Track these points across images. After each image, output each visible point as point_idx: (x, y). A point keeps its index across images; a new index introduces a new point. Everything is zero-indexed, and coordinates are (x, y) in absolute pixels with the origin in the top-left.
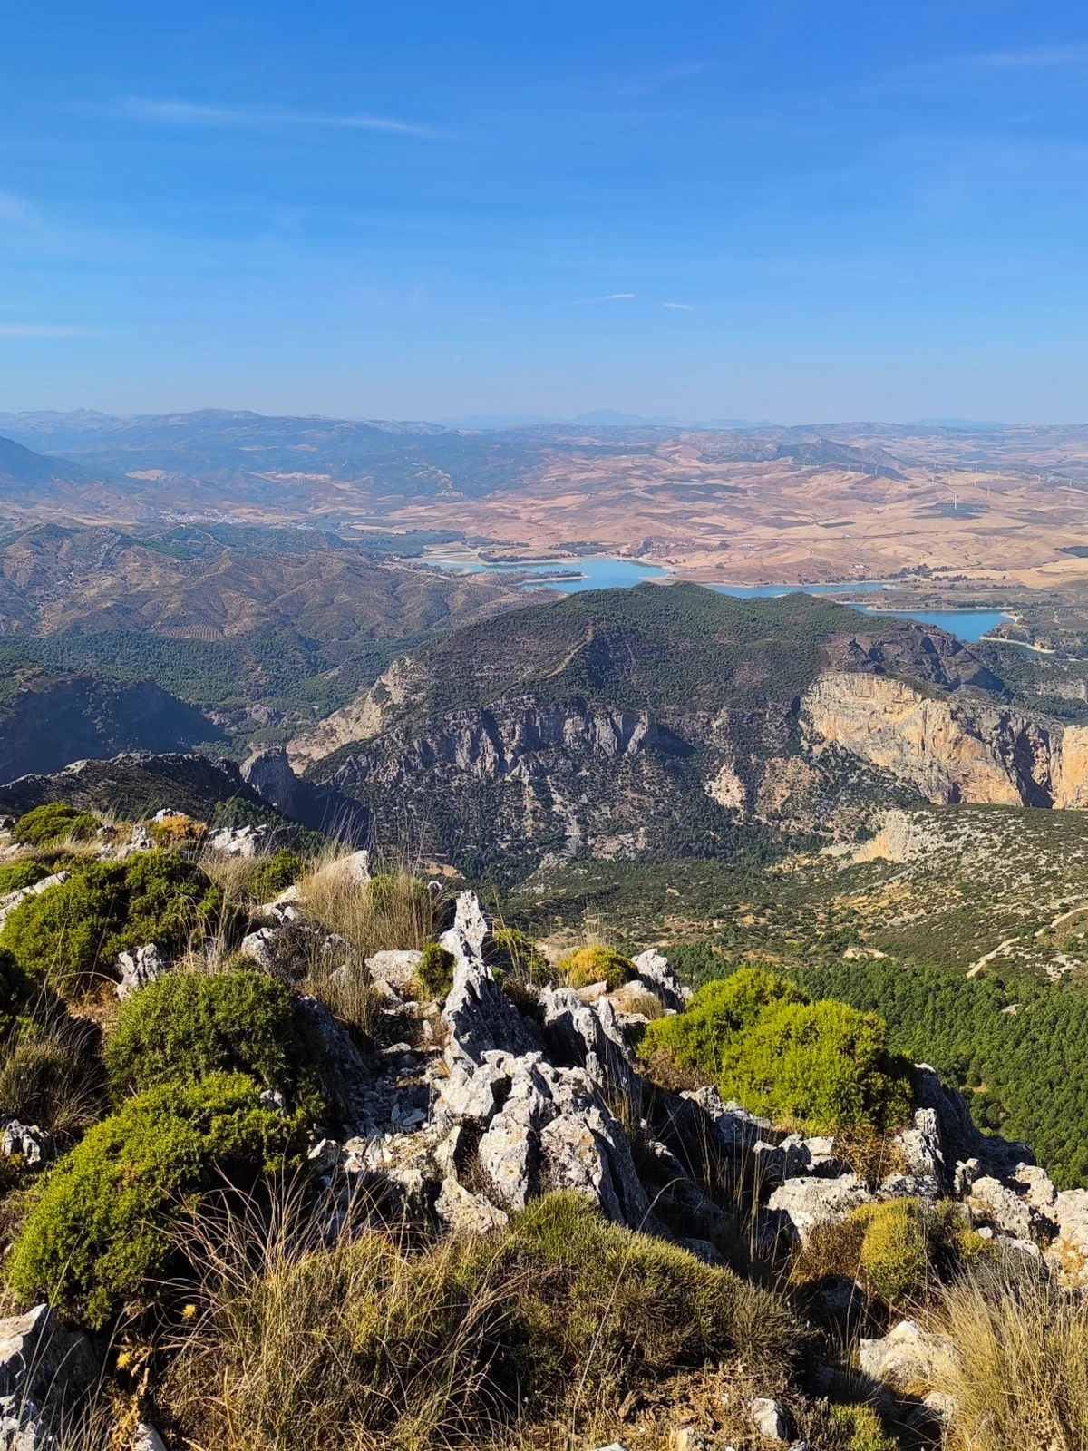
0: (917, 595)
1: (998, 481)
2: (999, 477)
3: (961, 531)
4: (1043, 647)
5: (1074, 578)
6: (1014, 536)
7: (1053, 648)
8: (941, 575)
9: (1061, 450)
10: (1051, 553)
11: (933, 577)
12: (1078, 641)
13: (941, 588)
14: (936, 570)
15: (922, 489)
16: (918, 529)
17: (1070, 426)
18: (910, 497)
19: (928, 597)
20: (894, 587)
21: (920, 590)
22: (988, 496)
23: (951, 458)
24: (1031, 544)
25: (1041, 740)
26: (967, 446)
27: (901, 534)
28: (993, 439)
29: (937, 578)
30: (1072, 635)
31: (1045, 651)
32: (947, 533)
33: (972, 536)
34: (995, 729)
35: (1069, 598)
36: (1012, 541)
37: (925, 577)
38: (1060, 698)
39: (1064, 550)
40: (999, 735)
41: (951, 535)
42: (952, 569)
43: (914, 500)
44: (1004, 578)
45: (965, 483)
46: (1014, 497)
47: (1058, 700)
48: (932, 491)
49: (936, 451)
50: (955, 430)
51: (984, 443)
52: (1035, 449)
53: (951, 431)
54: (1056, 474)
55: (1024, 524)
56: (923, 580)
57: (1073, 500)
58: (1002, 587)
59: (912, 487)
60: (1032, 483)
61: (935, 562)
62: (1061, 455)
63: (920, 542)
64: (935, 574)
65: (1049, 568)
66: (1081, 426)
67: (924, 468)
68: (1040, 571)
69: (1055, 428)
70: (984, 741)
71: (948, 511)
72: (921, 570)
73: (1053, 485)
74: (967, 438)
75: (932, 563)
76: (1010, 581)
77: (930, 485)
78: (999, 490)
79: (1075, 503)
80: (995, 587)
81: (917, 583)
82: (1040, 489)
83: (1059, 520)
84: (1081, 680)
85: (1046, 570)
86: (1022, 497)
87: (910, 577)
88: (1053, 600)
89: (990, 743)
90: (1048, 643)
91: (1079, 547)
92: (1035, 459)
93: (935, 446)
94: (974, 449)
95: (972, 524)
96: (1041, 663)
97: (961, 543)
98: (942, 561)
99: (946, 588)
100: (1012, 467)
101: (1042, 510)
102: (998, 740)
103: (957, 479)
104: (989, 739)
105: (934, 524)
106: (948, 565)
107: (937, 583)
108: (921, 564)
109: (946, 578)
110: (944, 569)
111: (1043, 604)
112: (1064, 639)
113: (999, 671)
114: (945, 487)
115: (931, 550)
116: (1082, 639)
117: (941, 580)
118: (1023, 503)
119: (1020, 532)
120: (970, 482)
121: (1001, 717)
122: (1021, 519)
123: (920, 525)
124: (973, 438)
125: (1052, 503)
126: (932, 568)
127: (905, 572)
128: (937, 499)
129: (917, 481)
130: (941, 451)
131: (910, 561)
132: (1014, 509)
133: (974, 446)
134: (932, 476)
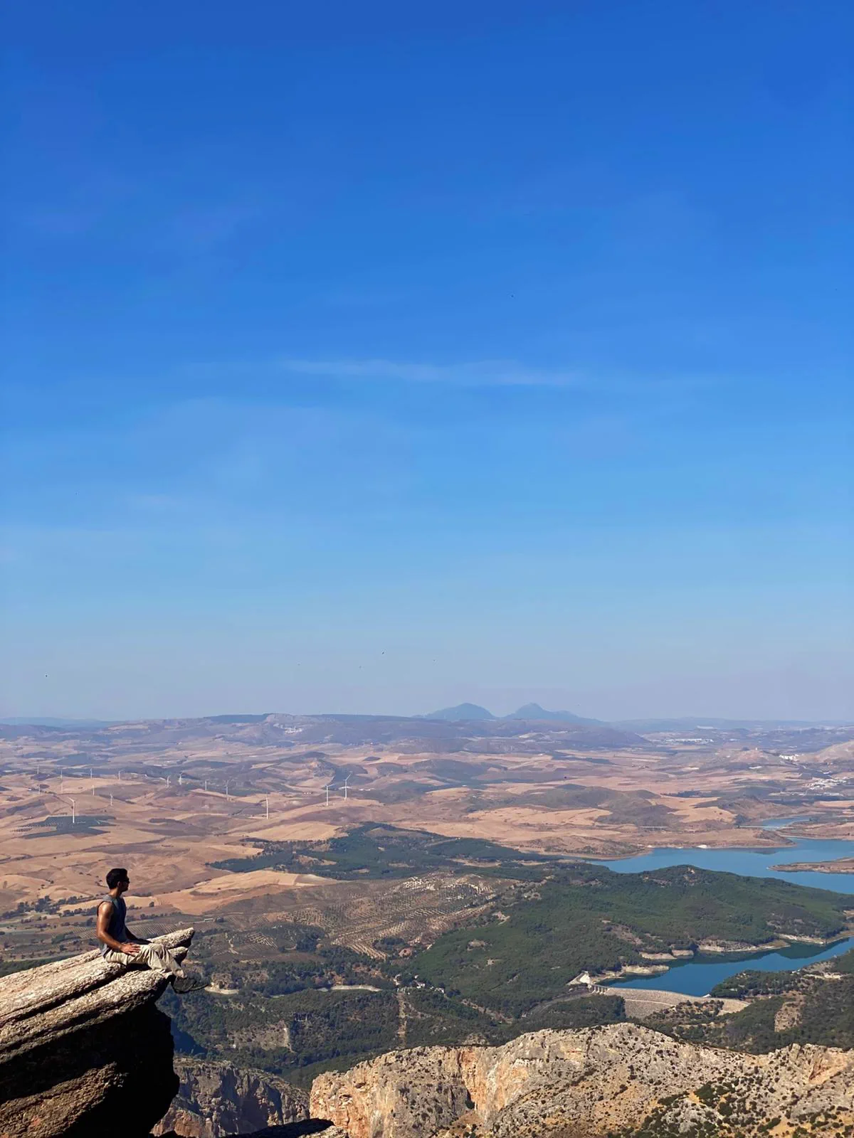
0: (47, 936)
1: (120, 787)
2: (119, 782)
3: (84, 850)
4: (222, 987)
5: (238, 897)
6: (156, 852)
7: (235, 987)
8: (72, 908)
9: (179, 749)
10: (200, 870)
11: (61, 911)
12: (265, 974)
13: (76, 925)
14: (62, 902)
15: (27, 800)
16: (28, 851)
17: (188, 720)
18: (12, 811)
19: (62, 938)
20: (12, 930)
21: (47, 931)
22: (112, 806)
23: (48, 763)
24: (177, 860)
25: (272, 1104)
26: (67, 748)
27: (8, 859)
28: (97, 738)
29: (67, 913)
30: (256, 967)
31: (226, 992)
32: (67, 854)
33: (102, 855)
34: (215, 1095)
35: (237, 922)
36: (152, 858)
37: (52, 912)
38: (260, 1050)
39: (217, 865)
40: (221, 1103)
41: (74, 856)
42: (84, 900)
43: (17, 816)
44: (152, 905)
45: (80, 791)
46: (140, 805)
47: (259, 1052)
48: (40, 803)
49: (28, 756)
50: (49, 729)
51: (87, 743)
52: (148, 749)
53: (43, 731)
54: (185, 776)
55: (163, 837)
56: (49, 917)
57: (211, 806)
58: (152, 917)
59: (11, 799)
60: (160, 788)
61: (60, 892)
62: (181, 754)
63: (37, 868)
64: (63, 908)
65: (204, 888)
66: (200, 720)
67: (24, 775)
68: (194, 893)
69: (170, 722)
70: (201, 1114)
71: (65, 827)
72: (43, 904)
73: (186, 788)
74: (65, 738)
75: (55, 893)
76: (159, 908)
77: (35, 795)
78: (122, 796)
79: (215, 808)
80: (143, 917)
81: (42, 923)
82: (172, 794)
83: (201, 830)
84: (282, 1022)
85: (200, 891)
86: (150, 804)
87: (31, 915)
88: (218, 927)
89: (210, 1115)
90: (228, 980)
91: (233, 861)
92: (151, 760)
93: (27, 750)
94: (76, 752)
95: (99, 840)
96: (233, 1005)
97: (89, 865)
98: (68, 891)
99: (82, 925)
100: (128, 770)
101: (177, 818)
102: (219, 1110)
103: (68, 786)
104: (207, 1110)
105: (51, 844)
106: (78, 895)
107: (68, 918)
108: (42, 897)
109: (79, 911)
110: (73, 901)
111: (209, 932)
112: (248, 974)
113: (183, 1021)
114: (55, 798)
115: (51, 878)
116: (270, 971)
117: (72, 914)
118: (154, 812)
119: (158, 846)
120: (85, 789)
121: (223, 1078)
122: (156, 832)
123: (32, 846)
124: (73, 738)
125: (187, 810)
126: (57, 900)
127: (23, 908)
128: (48, 813)
129: (17, 791)
130: (35, 755)
131: (26, 894)
132: (146, 820)
133: (75, 748)
134: (35, 784)
